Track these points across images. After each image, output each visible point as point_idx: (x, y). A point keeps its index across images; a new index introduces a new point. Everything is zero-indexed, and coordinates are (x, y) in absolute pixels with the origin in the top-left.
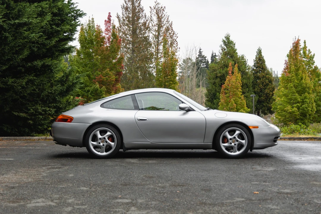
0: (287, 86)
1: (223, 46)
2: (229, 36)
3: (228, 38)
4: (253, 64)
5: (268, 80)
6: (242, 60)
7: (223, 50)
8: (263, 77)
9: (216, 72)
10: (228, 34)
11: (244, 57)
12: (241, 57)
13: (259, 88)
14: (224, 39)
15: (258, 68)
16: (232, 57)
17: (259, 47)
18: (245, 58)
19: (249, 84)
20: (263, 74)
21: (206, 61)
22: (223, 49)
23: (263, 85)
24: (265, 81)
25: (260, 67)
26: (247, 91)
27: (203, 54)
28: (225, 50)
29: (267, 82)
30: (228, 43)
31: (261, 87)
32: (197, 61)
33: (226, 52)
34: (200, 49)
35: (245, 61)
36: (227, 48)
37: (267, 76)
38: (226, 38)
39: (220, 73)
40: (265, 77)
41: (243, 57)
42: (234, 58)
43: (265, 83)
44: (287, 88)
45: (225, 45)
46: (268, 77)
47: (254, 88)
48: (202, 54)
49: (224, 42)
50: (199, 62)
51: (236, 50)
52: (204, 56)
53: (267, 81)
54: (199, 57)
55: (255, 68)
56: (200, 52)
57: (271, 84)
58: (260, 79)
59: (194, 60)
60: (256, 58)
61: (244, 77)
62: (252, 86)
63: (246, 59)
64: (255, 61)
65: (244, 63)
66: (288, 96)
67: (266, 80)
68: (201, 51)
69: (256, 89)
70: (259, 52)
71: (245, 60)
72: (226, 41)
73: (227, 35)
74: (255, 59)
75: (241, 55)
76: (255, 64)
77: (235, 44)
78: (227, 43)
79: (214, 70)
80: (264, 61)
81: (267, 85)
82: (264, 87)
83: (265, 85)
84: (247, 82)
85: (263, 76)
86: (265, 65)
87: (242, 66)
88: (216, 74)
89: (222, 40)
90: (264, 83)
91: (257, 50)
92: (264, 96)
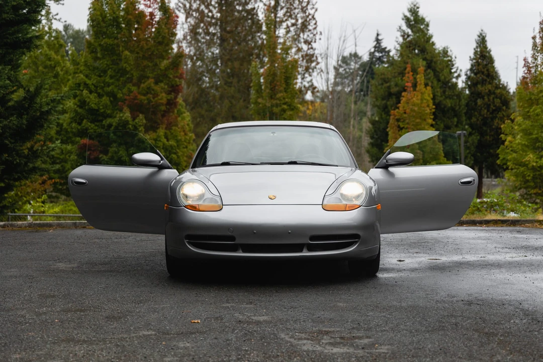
0: (528, 112)
1: (404, 27)
2: (418, 8)
3: (414, 11)
4: (469, 67)
5: (501, 99)
6: (444, 57)
7: (406, 37)
8: (490, 93)
9: (388, 84)
10: (415, 3)
11: (447, 51)
12: (441, 52)
13: (480, 118)
14: (408, 14)
15: (478, 76)
16: (423, 51)
17: (482, 30)
18: (449, 53)
19: (460, 108)
20: (489, 87)
21: (391, 59)
22: (404, 35)
23: (488, 111)
24: (494, 102)
25: (483, 73)
26: (455, 123)
27: (384, 45)
28: (408, 36)
29: (498, 105)
30: (415, 21)
31: (485, 116)
32: (371, 59)
33: (410, 42)
34: (378, 35)
35: (450, 61)
36: (412, 31)
37: (499, 91)
38: (410, 11)
39: (396, 85)
40: (494, 93)
41: (445, 52)
42: (427, 53)
43: (494, 106)
44: (529, 116)
45: (409, 25)
46: (499, 93)
47: (470, 118)
48: (382, 44)
49: (407, 20)
50: (376, 61)
51: (431, 37)
52: (386, 48)
53: (497, 101)
54: (375, 51)
55: (472, 75)
56: (378, 41)
57: (507, 108)
58: (483, 98)
59: (366, 58)
60: (476, 53)
61: (447, 93)
62: (466, 114)
63: (453, 57)
64: (474, 59)
65: (449, 64)
66: (531, 134)
67: (495, 100)
68: (380, 38)
69: (474, 119)
70: (482, 41)
71: (449, 58)
72: (412, 18)
73: (412, 6)
74: (472, 56)
75: (441, 49)
76: (472, 65)
77: (428, 25)
78: (413, 23)
79: (385, 81)
80: (491, 61)
81: (498, 109)
82: (491, 116)
83: (494, 111)
84: (455, 105)
85: (490, 91)
86: (493, 67)
87: (443, 70)
88: (389, 87)
89: (402, 16)
90: (492, 106)
91: (477, 38)
92: (492, 133)
